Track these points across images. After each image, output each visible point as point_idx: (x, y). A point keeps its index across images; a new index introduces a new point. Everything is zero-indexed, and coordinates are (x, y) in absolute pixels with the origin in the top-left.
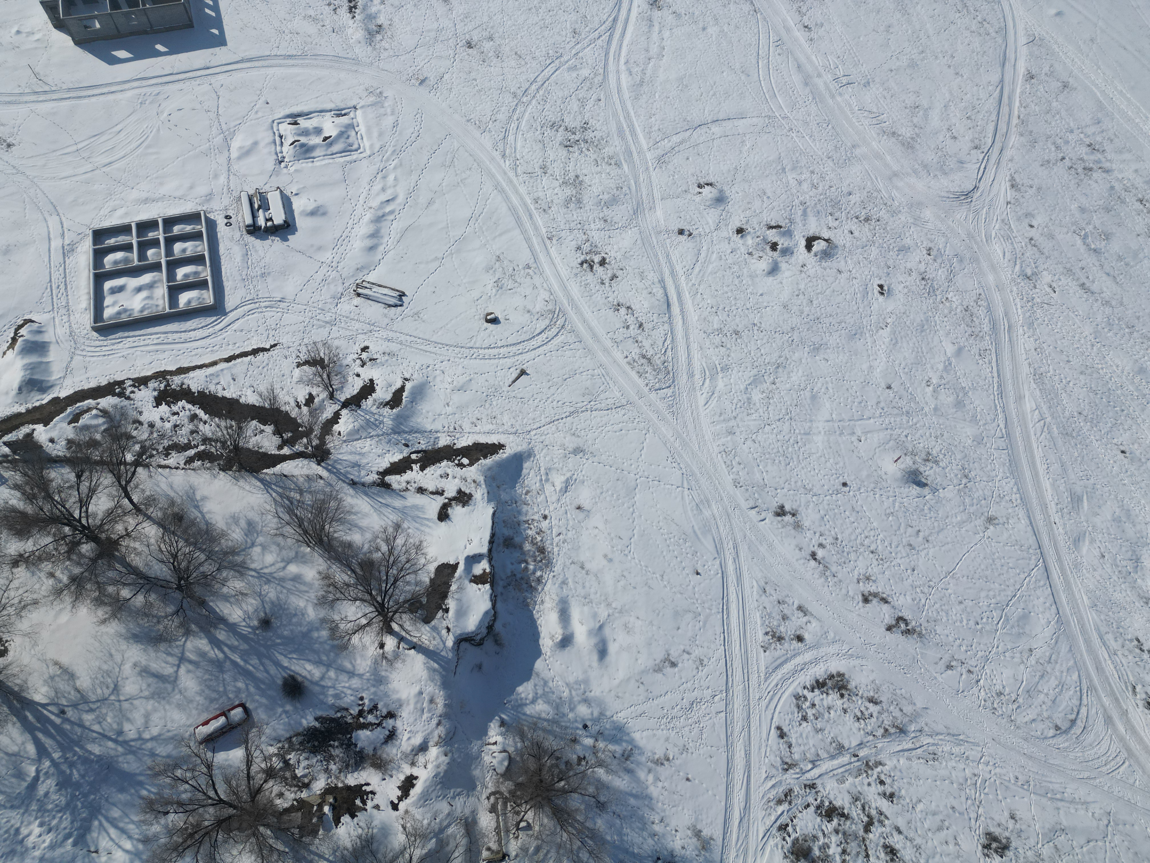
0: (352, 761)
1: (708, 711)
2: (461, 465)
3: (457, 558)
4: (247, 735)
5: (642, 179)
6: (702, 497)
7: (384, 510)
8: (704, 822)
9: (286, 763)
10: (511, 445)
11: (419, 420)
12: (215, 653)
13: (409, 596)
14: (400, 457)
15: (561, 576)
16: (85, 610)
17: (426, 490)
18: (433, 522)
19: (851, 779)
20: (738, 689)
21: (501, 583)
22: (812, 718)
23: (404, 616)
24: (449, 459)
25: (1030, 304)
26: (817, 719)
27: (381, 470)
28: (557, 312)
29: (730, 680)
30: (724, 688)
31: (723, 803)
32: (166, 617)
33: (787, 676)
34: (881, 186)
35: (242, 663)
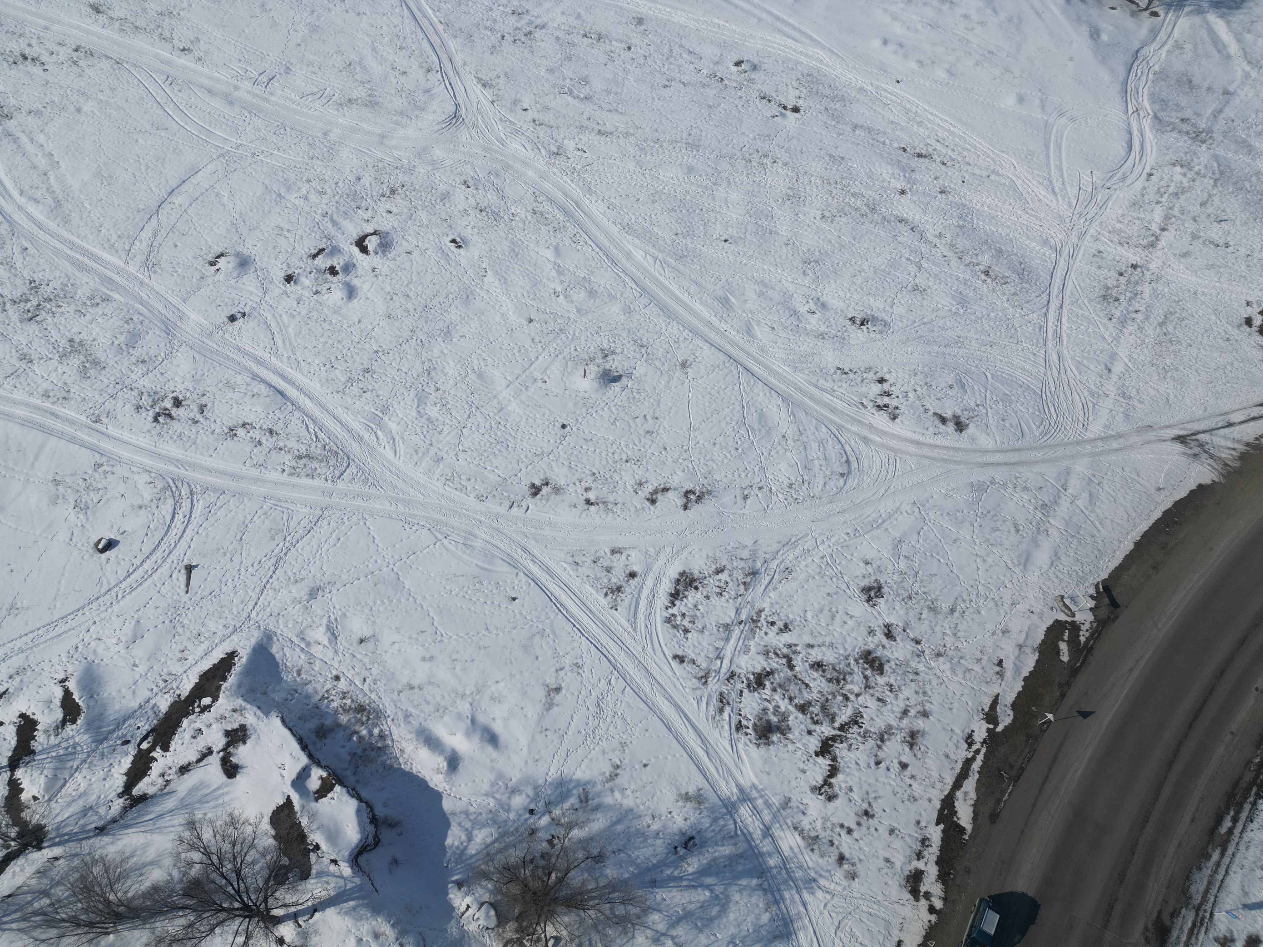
1: (614, 698)
2: (206, 709)
3: (283, 793)
5: (145, 297)
6: (463, 534)
7: (160, 823)
8: (684, 784)
10: (241, 644)
11: (117, 707)
13: (266, 873)
14: (130, 758)
15: (400, 714)
17: (189, 764)
18: (227, 786)
19: (752, 643)
20: (622, 659)
21: (348, 773)
22: (690, 625)
23: (277, 894)
24: (187, 714)
25: (576, 174)
26: (694, 623)
27: (120, 790)
28: (172, 485)
29: (610, 657)
30: (611, 668)
31: (685, 755)
33: (648, 612)
34: (379, 155)
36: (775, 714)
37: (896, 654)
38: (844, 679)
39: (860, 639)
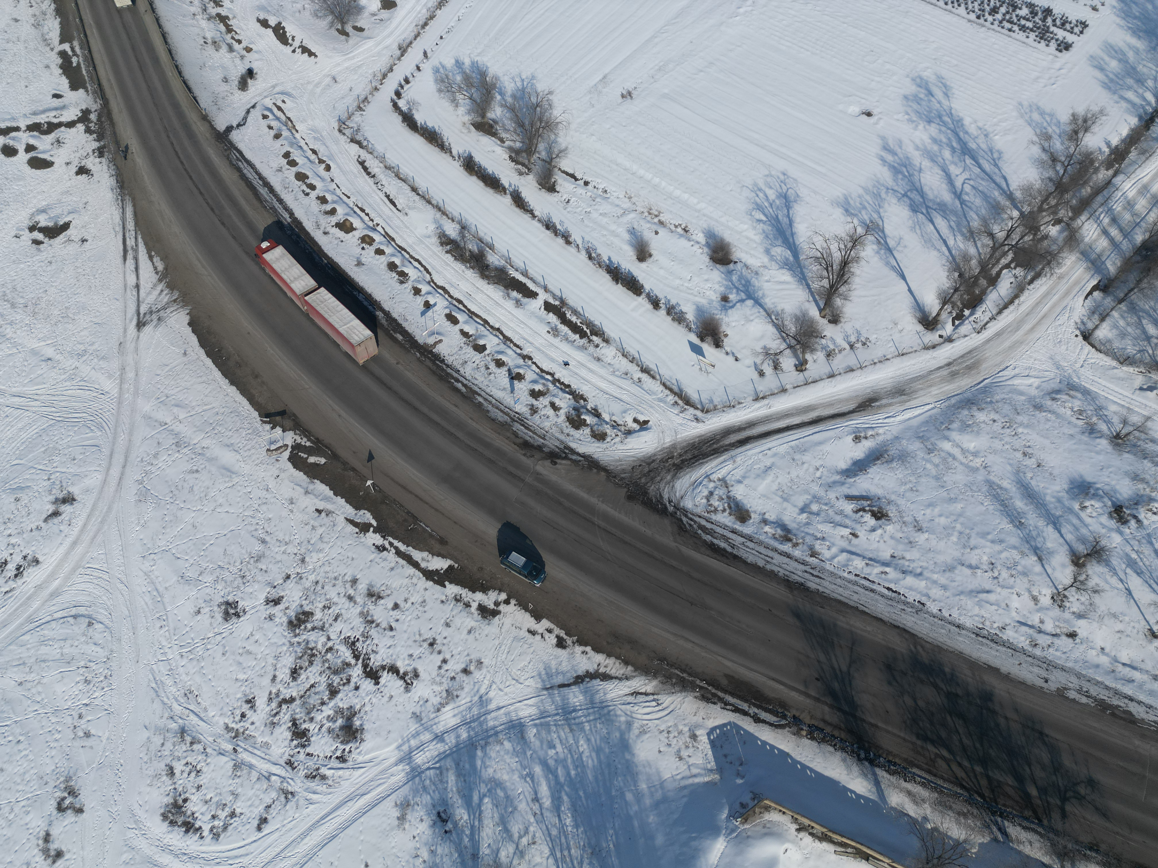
8: (389, 821)
19: (259, 740)
22: (227, 809)
33: (202, 861)
36: (335, 721)
37: (296, 598)
38: (312, 649)
39: (275, 629)
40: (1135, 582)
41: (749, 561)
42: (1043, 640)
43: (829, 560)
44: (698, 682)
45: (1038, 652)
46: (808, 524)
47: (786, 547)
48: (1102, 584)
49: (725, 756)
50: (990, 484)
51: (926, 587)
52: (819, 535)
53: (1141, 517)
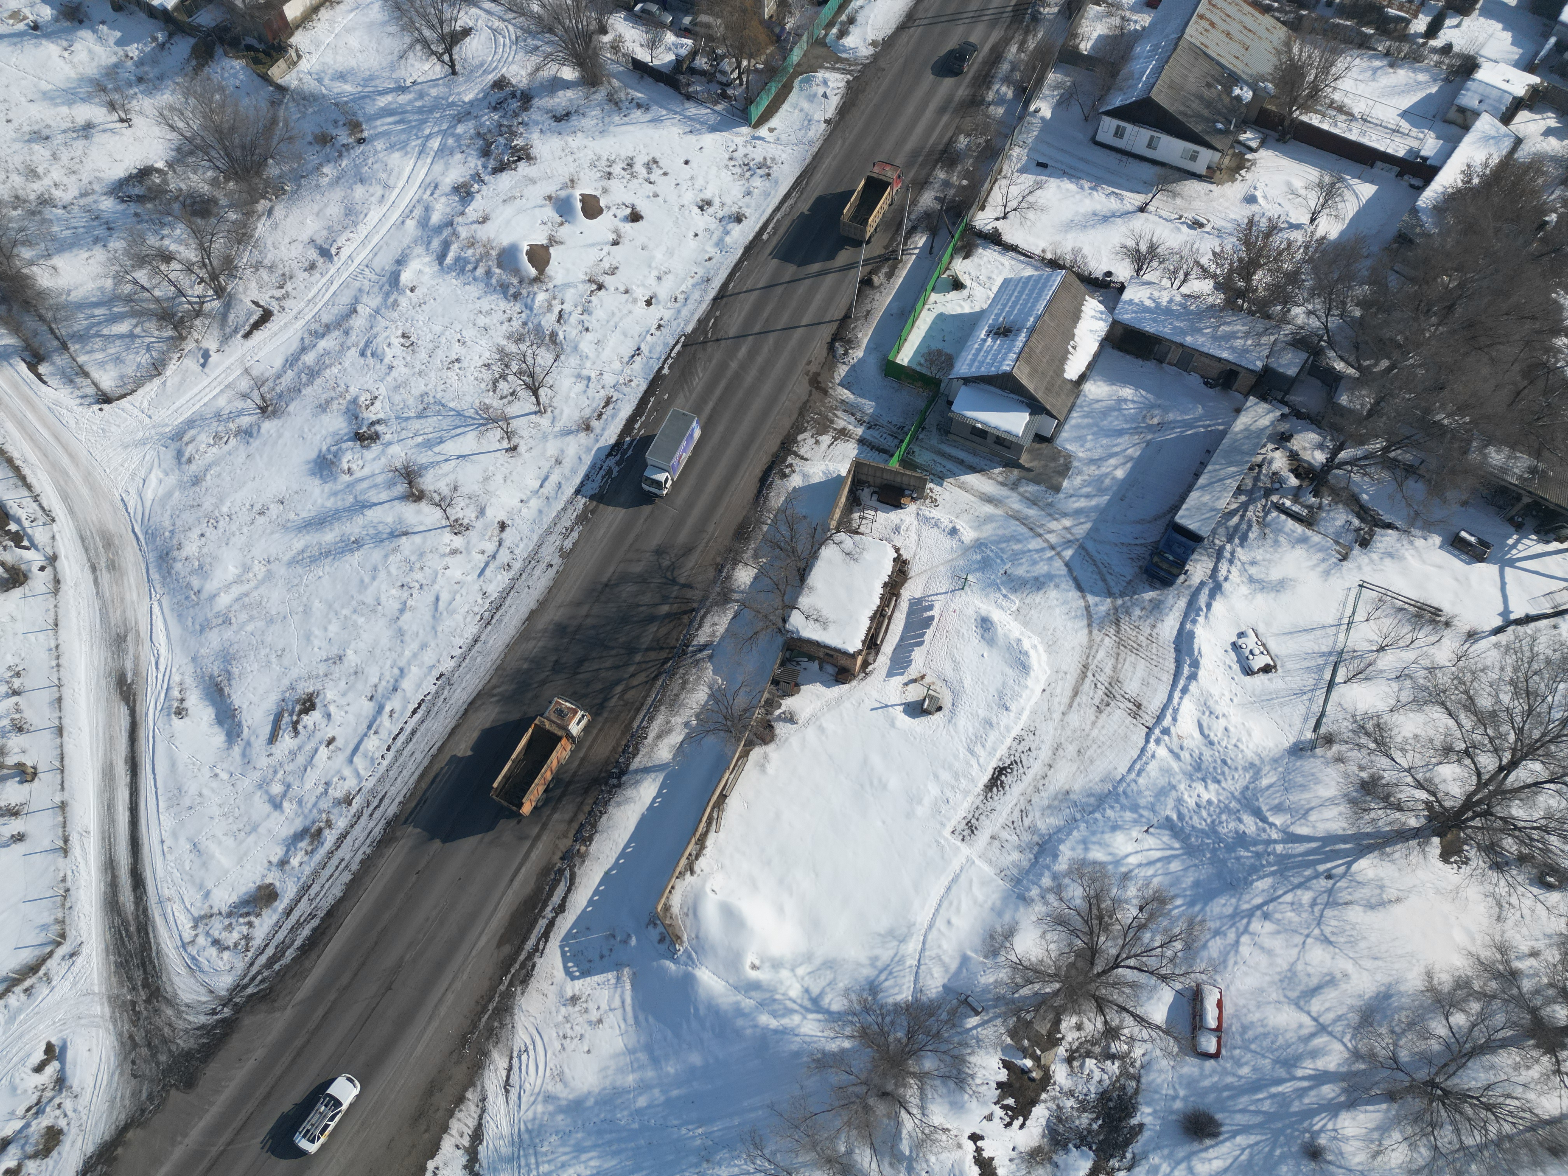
0: (1061, 1129)
4: (1175, 1038)
9: (1113, 1057)
12: (1307, 1068)
16: (1458, 964)
32: (1395, 1045)
35: (1274, 1090)
40: (451, 448)
41: (339, 894)
42: (504, 557)
43: (360, 782)
44: (502, 988)
45: (517, 566)
46: (300, 802)
47: (330, 837)
48: (449, 479)
49: (602, 957)
50: (293, 562)
51: (420, 666)
52: (321, 789)
53: (374, 418)
